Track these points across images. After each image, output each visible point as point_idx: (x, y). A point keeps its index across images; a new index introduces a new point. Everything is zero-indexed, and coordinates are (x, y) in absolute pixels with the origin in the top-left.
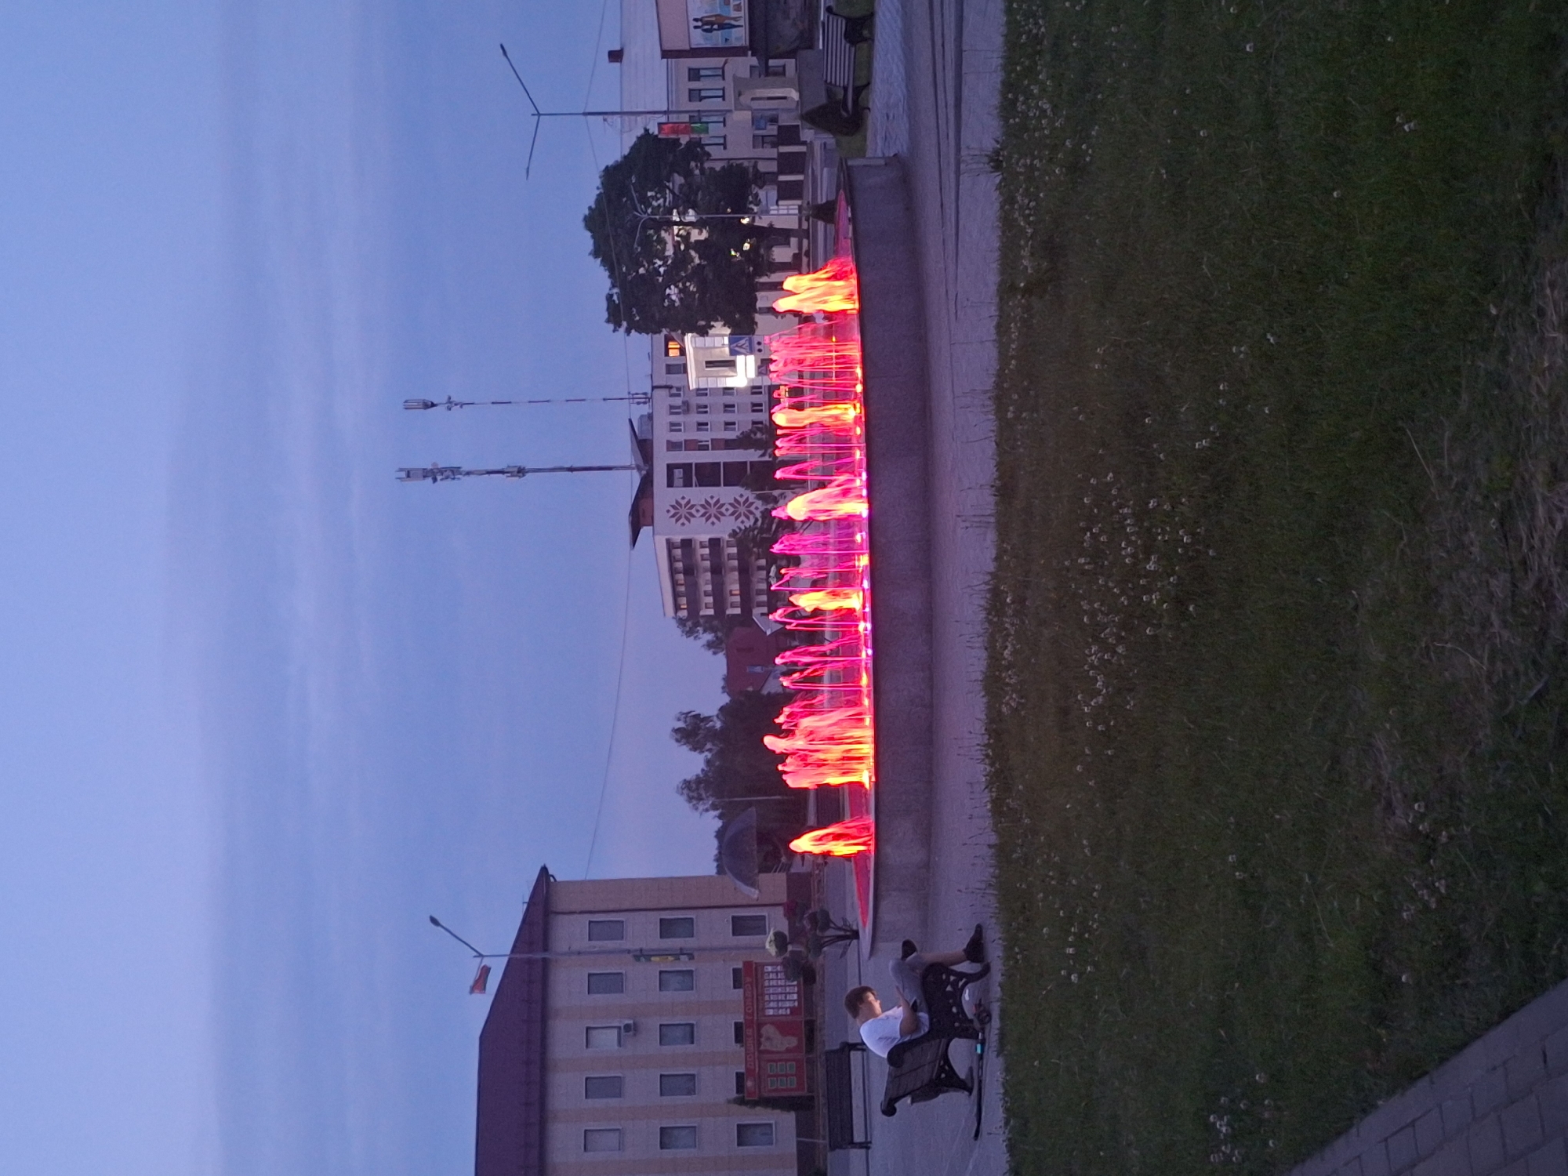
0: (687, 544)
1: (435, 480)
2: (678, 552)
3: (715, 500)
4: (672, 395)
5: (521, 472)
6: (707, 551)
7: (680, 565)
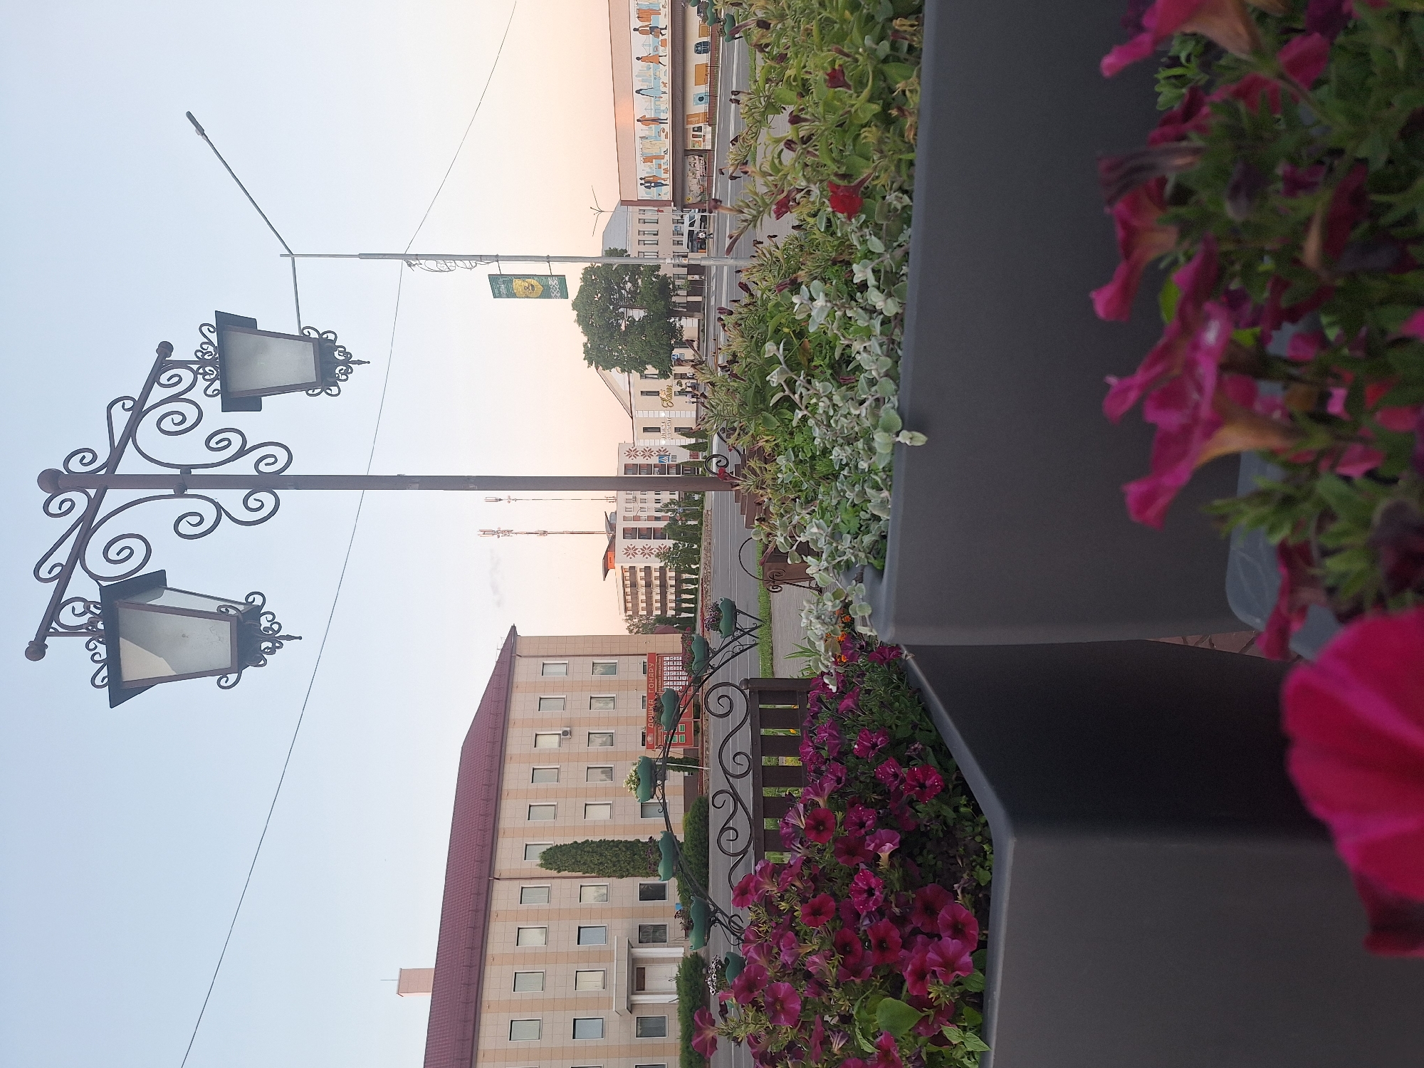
0: (632, 568)
1: (499, 537)
2: (627, 574)
3: (648, 546)
5: (545, 533)
6: (643, 574)
7: (628, 582)
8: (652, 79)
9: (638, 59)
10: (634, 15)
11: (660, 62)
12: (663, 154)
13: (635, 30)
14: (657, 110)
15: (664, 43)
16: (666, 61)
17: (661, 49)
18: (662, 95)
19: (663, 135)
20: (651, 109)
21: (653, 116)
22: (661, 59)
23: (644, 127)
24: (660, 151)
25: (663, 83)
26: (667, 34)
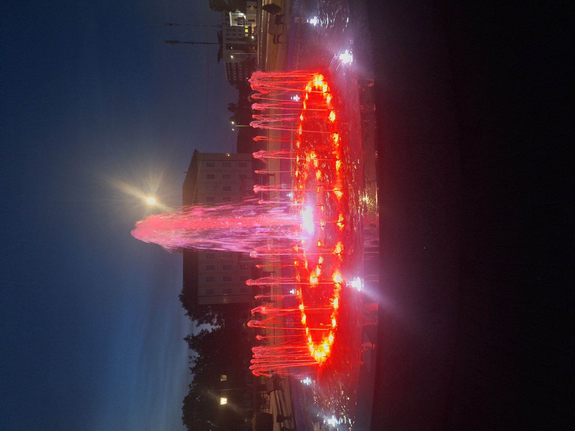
0: (230, 63)
1: (173, 44)
2: (228, 65)
4: (227, 26)
5: (193, 43)
6: (235, 65)
7: (229, 69)
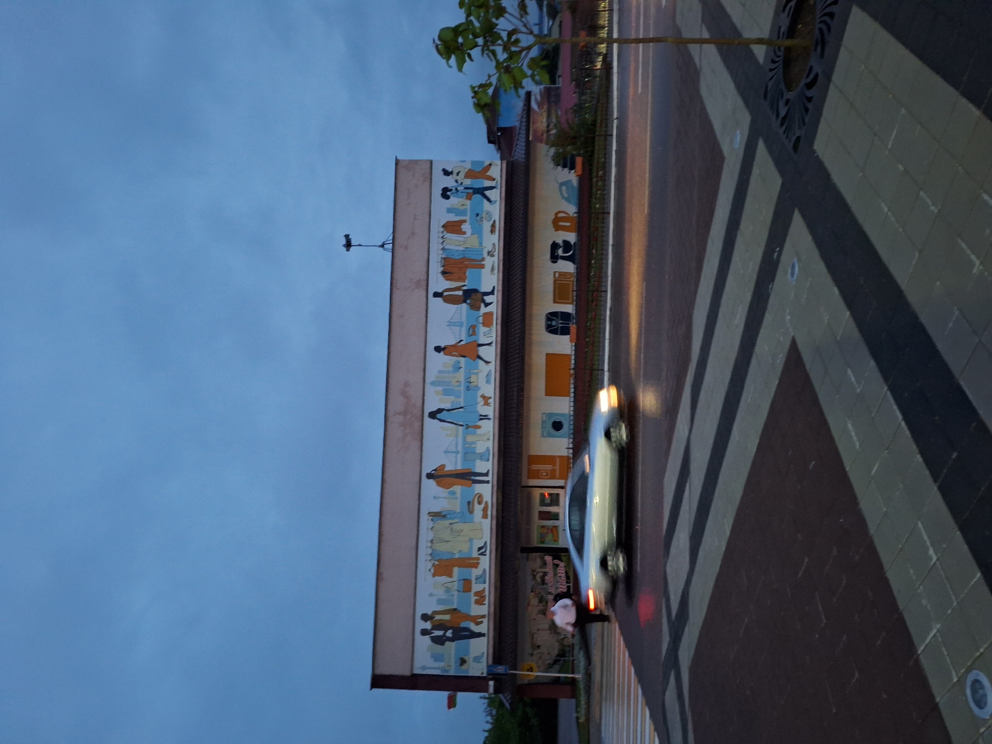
8: (462, 388)
9: (438, 349)
10: (436, 268)
11: (479, 357)
12: (475, 554)
13: (436, 295)
14: (469, 453)
15: (487, 320)
16: (491, 353)
17: (482, 329)
18: (480, 423)
19: (478, 509)
20: (457, 452)
21: (459, 467)
22: (482, 351)
23: (441, 492)
24: (471, 548)
25: (483, 397)
26: (494, 305)
